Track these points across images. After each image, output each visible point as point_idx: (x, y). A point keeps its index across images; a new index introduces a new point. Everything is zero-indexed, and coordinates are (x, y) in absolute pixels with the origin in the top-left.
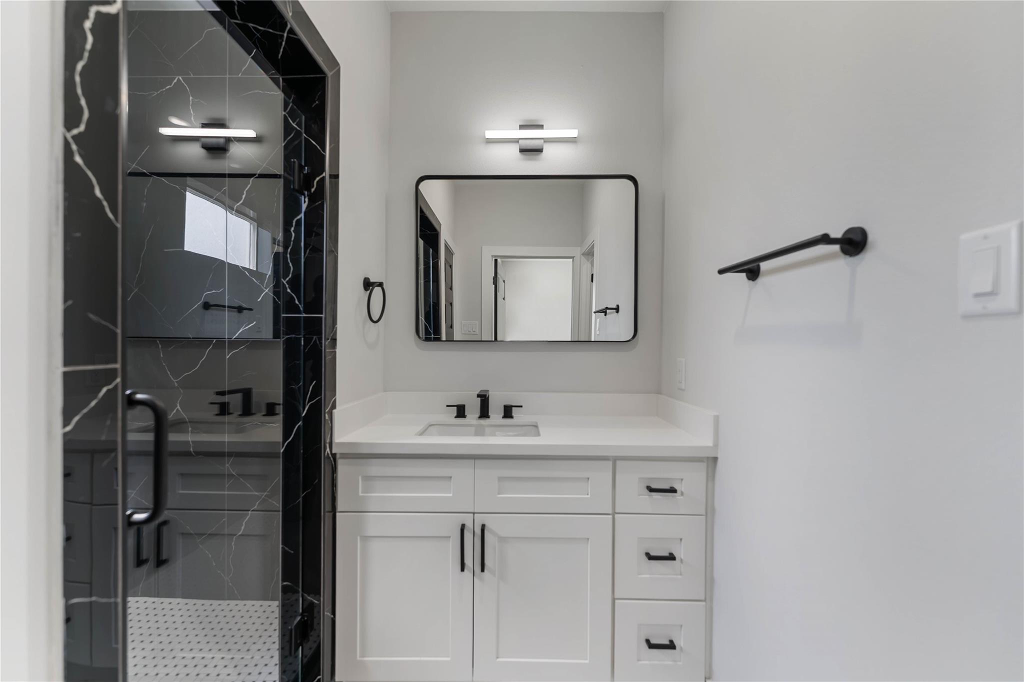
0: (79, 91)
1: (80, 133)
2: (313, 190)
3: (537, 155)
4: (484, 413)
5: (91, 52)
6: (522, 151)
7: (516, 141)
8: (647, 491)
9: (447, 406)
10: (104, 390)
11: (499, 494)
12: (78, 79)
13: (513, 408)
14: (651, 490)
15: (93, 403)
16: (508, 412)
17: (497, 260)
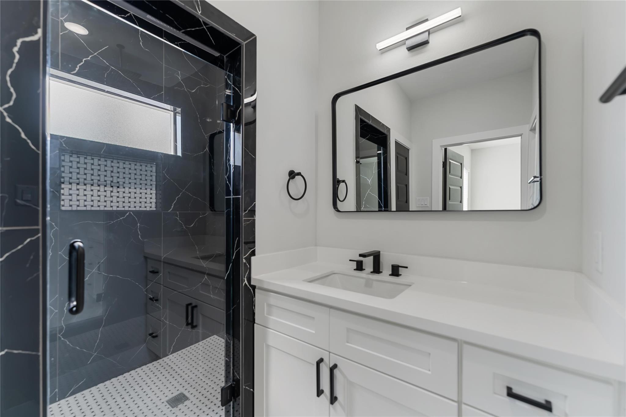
0: (9, 84)
1: (10, 107)
2: (237, 118)
3: (423, 48)
4: (377, 270)
5: (17, 63)
6: (410, 49)
7: (403, 43)
8: (505, 392)
9: (350, 260)
10: (28, 240)
11: (348, 342)
12: (8, 79)
13: (400, 268)
14: (511, 394)
15: (20, 247)
16: (396, 271)
17: (446, 148)
